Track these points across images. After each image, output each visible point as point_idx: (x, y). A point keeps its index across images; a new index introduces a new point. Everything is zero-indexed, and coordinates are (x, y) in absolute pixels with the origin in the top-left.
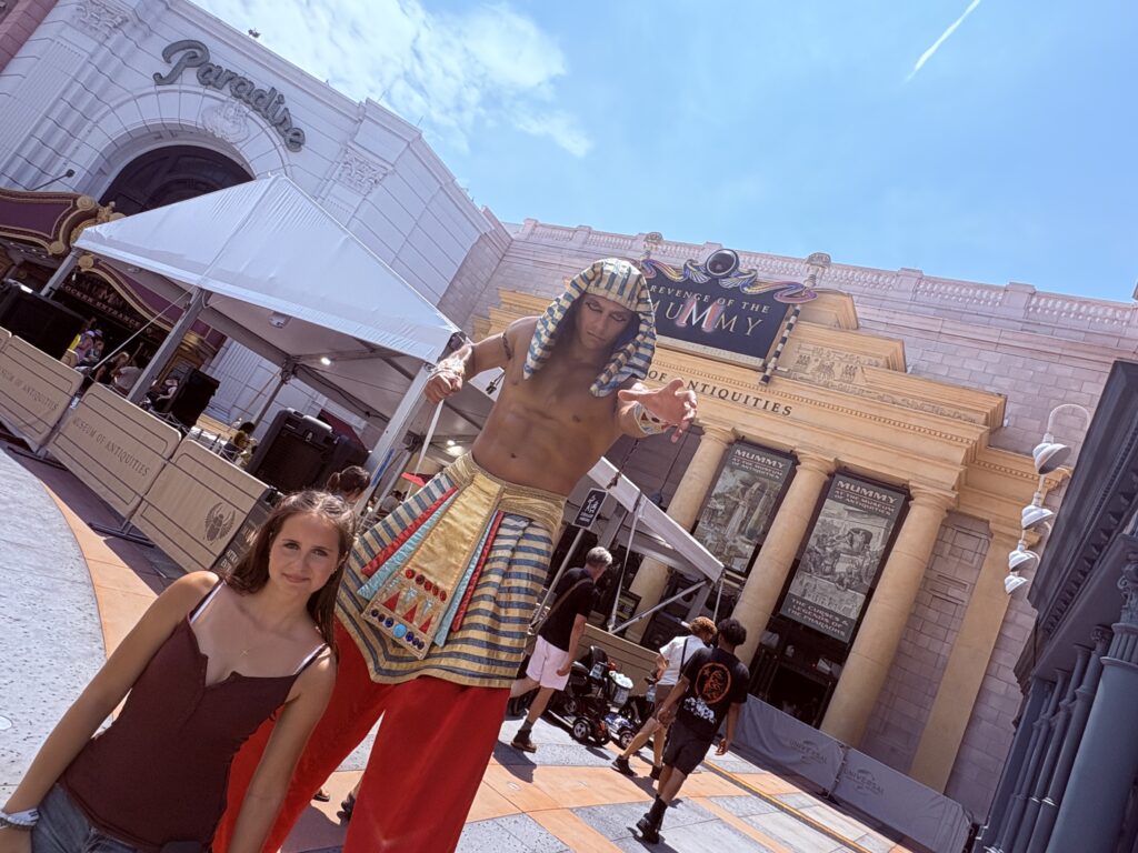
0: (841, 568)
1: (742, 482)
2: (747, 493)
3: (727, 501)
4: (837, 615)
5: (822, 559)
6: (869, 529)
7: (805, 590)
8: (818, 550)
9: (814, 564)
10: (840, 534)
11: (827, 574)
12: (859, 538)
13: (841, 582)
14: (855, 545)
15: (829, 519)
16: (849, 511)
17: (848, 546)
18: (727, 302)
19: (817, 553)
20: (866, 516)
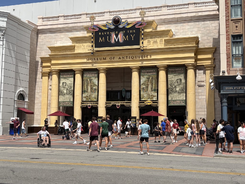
0: (178, 89)
1: (147, 78)
4: (181, 100)
5: (173, 89)
6: (180, 78)
7: (172, 98)
9: (172, 91)
10: (174, 82)
12: (179, 81)
13: (179, 92)
14: (179, 83)
15: (171, 79)
16: (174, 76)
17: (177, 84)
18: (123, 32)
19: (171, 88)
20: (178, 75)
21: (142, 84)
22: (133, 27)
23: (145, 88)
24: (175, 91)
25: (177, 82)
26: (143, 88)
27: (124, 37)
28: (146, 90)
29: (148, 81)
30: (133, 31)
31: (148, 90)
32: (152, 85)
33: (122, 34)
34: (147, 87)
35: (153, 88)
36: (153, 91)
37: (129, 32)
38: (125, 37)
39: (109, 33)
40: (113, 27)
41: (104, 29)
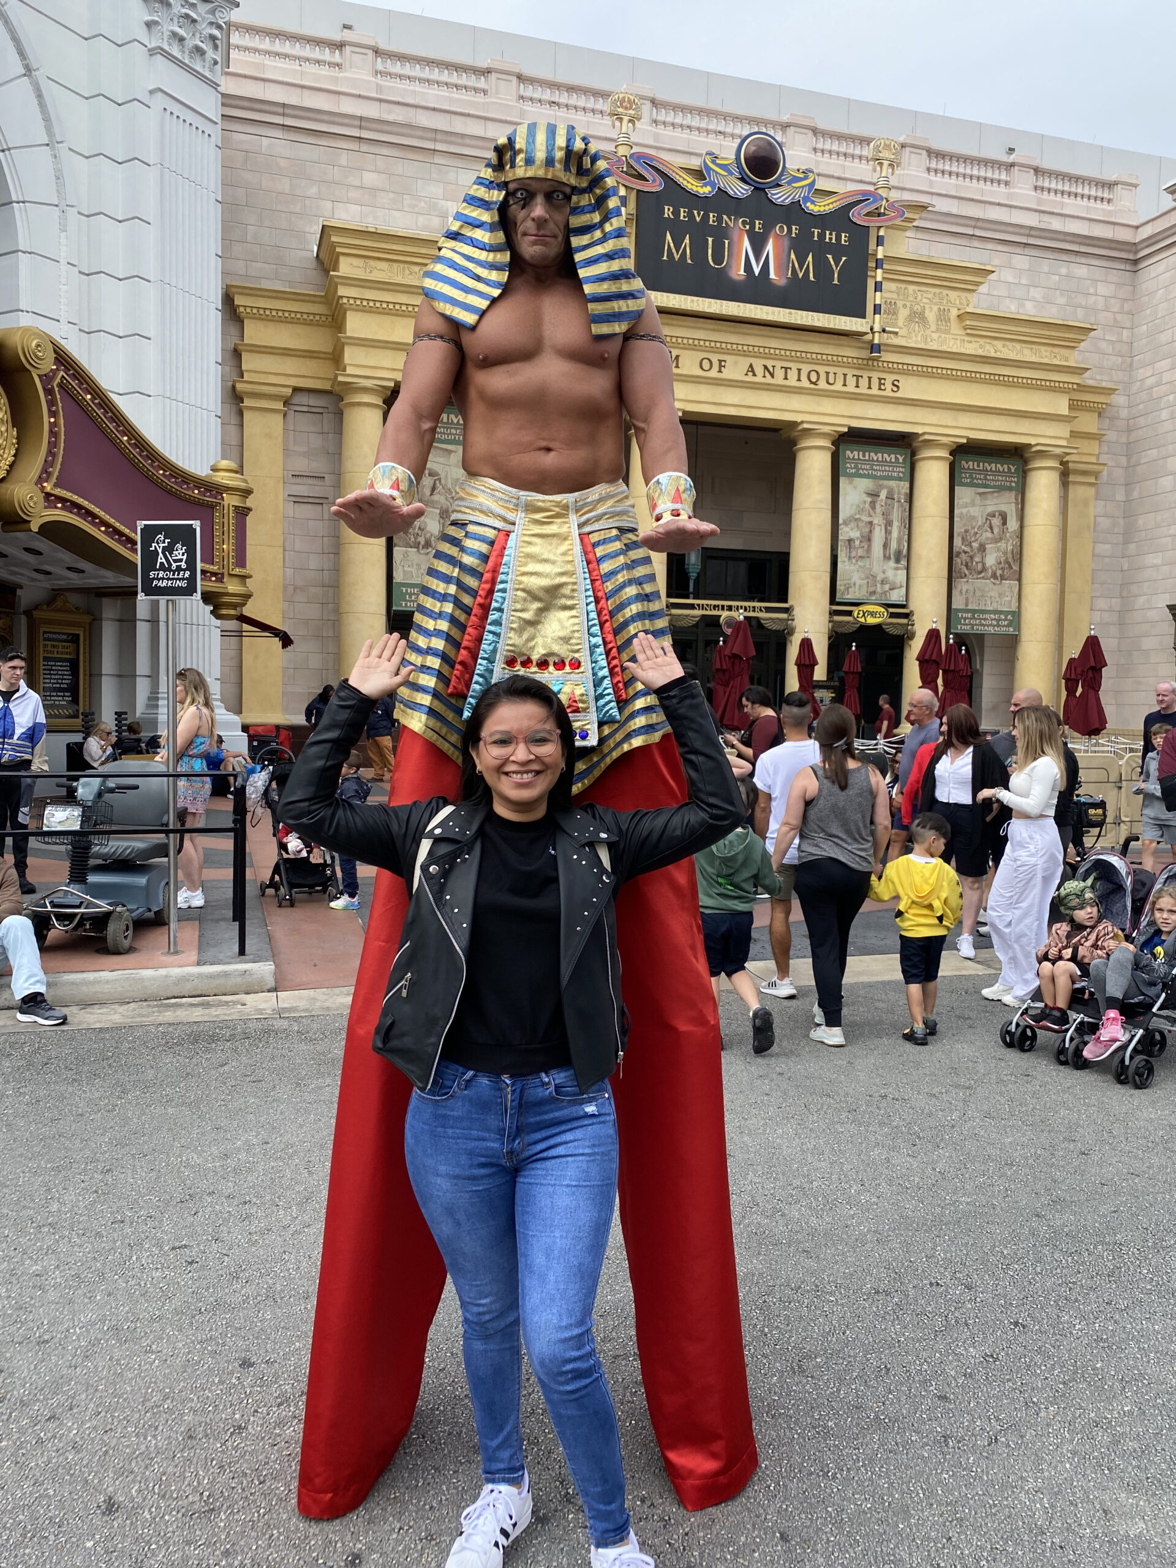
0: (991, 560)
1: (869, 494)
2: (878, 506)
3: (861, 524)
4: (1001, 612)
5: (972, 558)
6: (1003, 508)
7: (967, 599)
8: (966, 549)
9: (966, 565)
11: (981, 572)
12: (996, 522)
13: (994, 576)
14: (996, 530)
15: (964, 511)
16: (980, 494)
17: (989, 535)
18: (790, 230)
19: (965, 552)
20: (996, 495)
21: (845, 523)
22: (840, 218)
23: (857, 543)
24: (980, 566)
25: (991, 528)
26: (850, 541)
27: (793, 256)
28: (860, 552)
29: (873, 505)
30: (838, 238)
31: (869, 550)
32: (888, 532)
33: (786, 243)
34: (868, 539)
35: (894, 545)
36: (889, 558)
37: (822, 236)
38: (802, 261)
39: (719, 220)
40: (740, 190)
41: (695, 189)
